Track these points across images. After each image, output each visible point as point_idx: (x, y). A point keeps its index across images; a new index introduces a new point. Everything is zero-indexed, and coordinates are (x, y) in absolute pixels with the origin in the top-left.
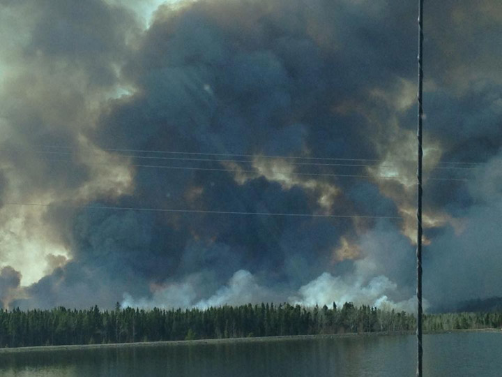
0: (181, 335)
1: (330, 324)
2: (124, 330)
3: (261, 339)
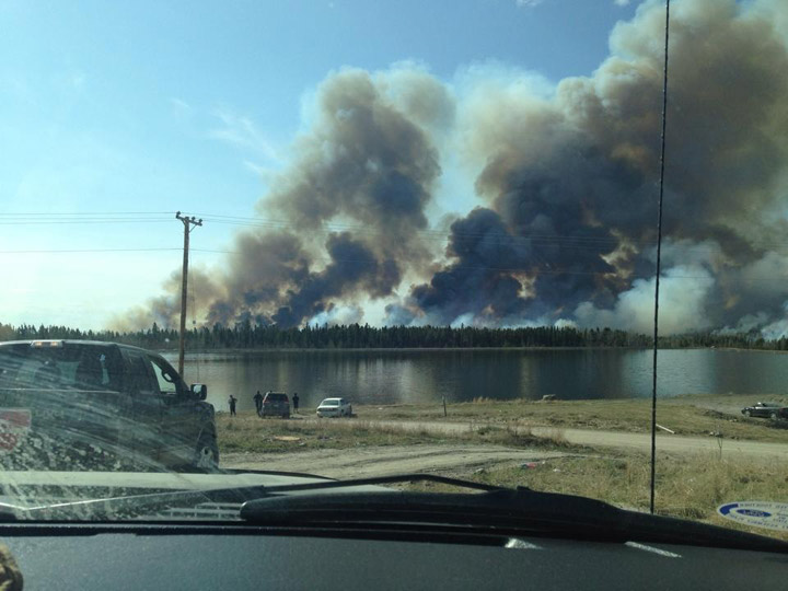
0: (500, 344)
1: (594, 341)
2: (465, 340)
3: (550, 348)
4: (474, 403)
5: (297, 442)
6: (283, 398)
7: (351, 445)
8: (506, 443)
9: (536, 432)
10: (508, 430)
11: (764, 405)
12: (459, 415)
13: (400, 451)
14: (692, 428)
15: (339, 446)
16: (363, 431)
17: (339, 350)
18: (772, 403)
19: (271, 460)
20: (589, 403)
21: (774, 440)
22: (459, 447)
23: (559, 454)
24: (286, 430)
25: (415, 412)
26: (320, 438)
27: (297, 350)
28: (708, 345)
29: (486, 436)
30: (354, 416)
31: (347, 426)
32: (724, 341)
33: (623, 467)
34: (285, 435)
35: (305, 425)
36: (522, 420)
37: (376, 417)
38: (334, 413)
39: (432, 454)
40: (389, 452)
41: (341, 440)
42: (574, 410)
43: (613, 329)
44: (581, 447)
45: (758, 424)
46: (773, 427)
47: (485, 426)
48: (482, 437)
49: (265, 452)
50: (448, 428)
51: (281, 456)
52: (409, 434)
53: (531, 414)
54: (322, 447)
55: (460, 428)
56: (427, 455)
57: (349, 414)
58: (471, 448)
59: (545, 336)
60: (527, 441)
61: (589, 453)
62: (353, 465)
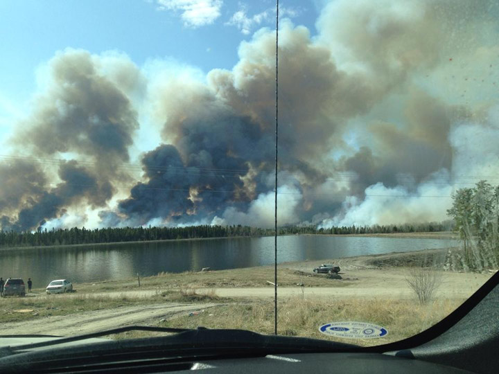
0: (175, 237)
2: (152, 236)
4: (158, 276)
5: (31, 313)
6: (19, 282)
7: (72, 312)
8: (180, 301)
9: (198, 292)
10: (181, 292)
11: (325, 266)
12: (149, 285)
13: (108, 313)
14: (287, 282)
15: (64, 313)
16: (82, 301)
17: (63, 246)
18: (329, 264)
19: (10, 327)
20: (229, 271)
21: (331, 286)
22: (149, 306)
23: (213, 305)
24: (23, 305)
25: (118, 285)
26: (49, 309)
27: (31, 247)
28: (295, 233)
29: (167, 297)
30: (74, 291)
31: (69, 299)
32: (303, 230)
33: (250, 309)
34: (21, 308)
35: (37, 301)
36: (190, 285)
37: (90, 291)
38: (59, 291)
39: (130, 313)
40: (100, 314)
41: (64, 309)
42: (221, 276)
43: (243, 225)
44: (226, 299)
45: (322, 277)
46: (330, 278)
47: (166, 291)
48: (164, 298)
49: (7, 322)
50: (140, 294)
51: (19, 324)
52: (114, 300)
53: (195, 281)
54: (50, 315)
55: (148, 293)
56: (127, 314)
57: (71, 291)
58: (157, 306)
59: (203, 232)
60: (193, 298)
61: (230, 302)
62: (73, 325)
